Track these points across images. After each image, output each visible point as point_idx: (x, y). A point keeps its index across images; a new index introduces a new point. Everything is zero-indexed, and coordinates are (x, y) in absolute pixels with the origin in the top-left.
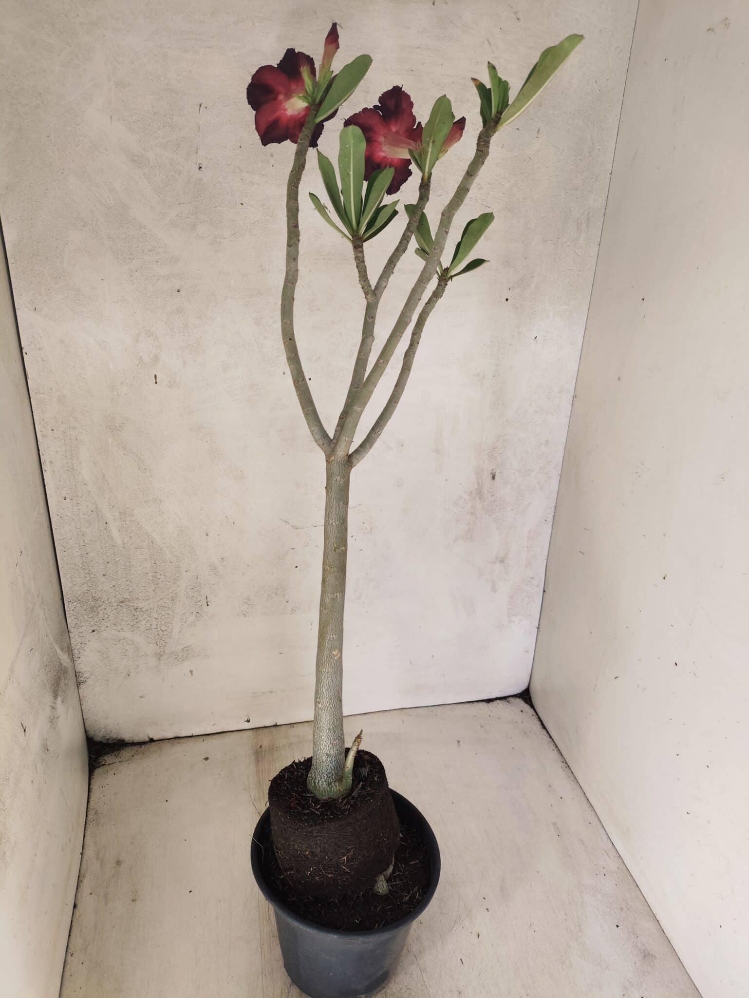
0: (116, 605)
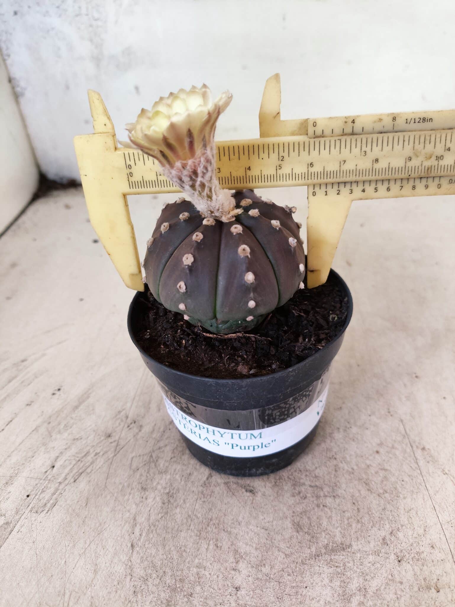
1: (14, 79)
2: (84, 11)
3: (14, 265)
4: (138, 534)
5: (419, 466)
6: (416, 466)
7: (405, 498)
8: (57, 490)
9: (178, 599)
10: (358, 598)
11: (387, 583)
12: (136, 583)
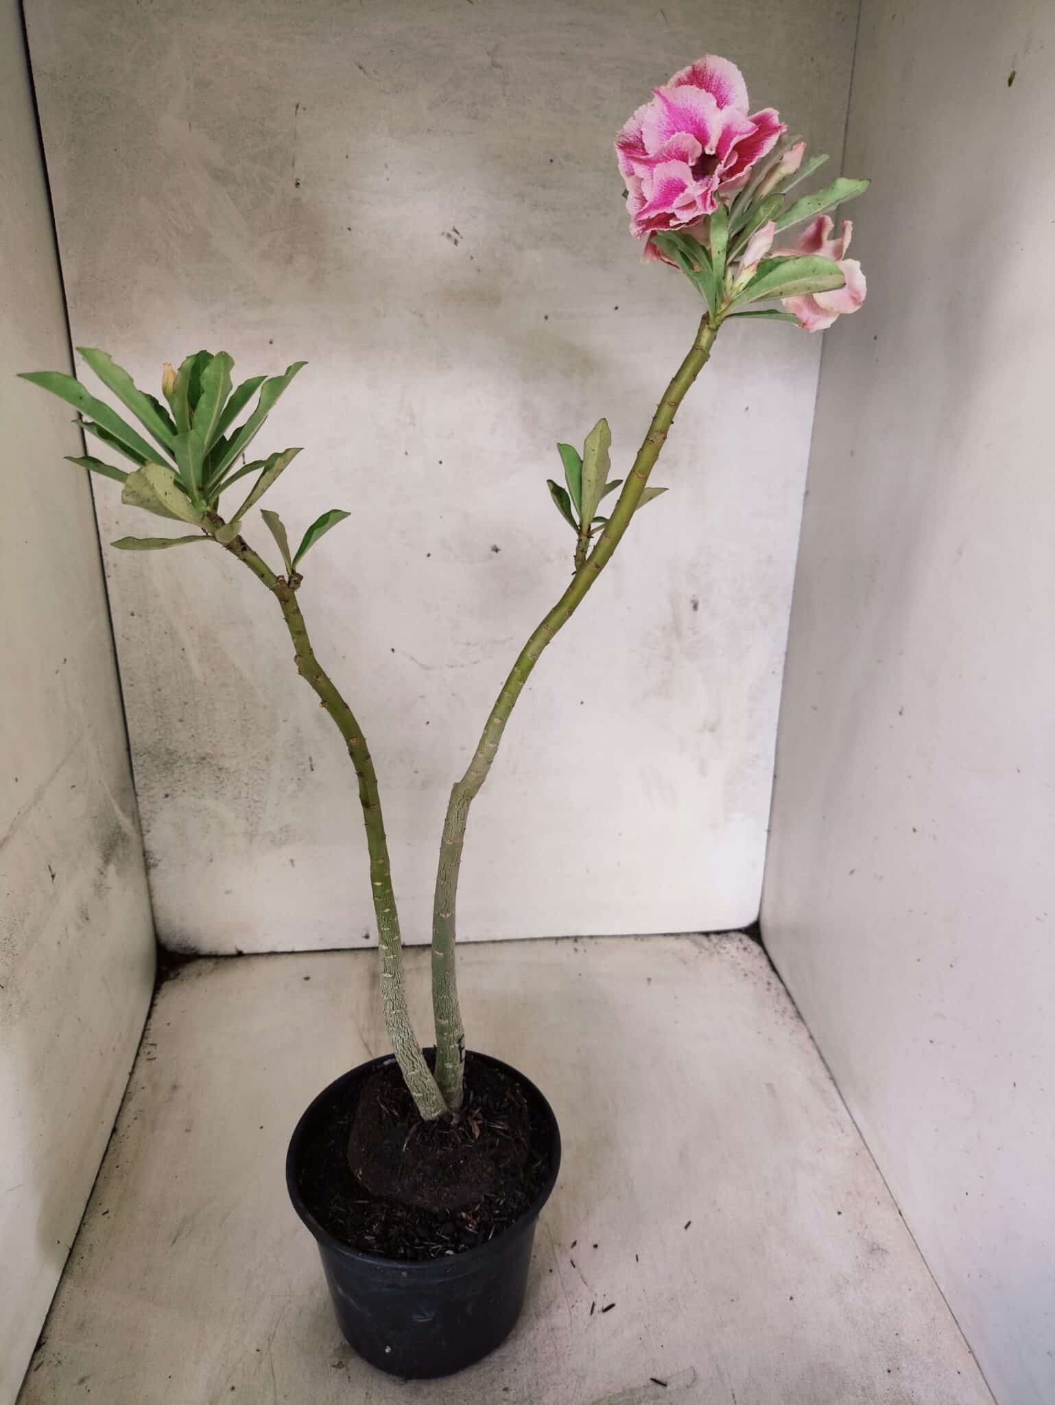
0: (195, 761)
1: (149, 851)
2: (244, 795)
3: (175, 1087)
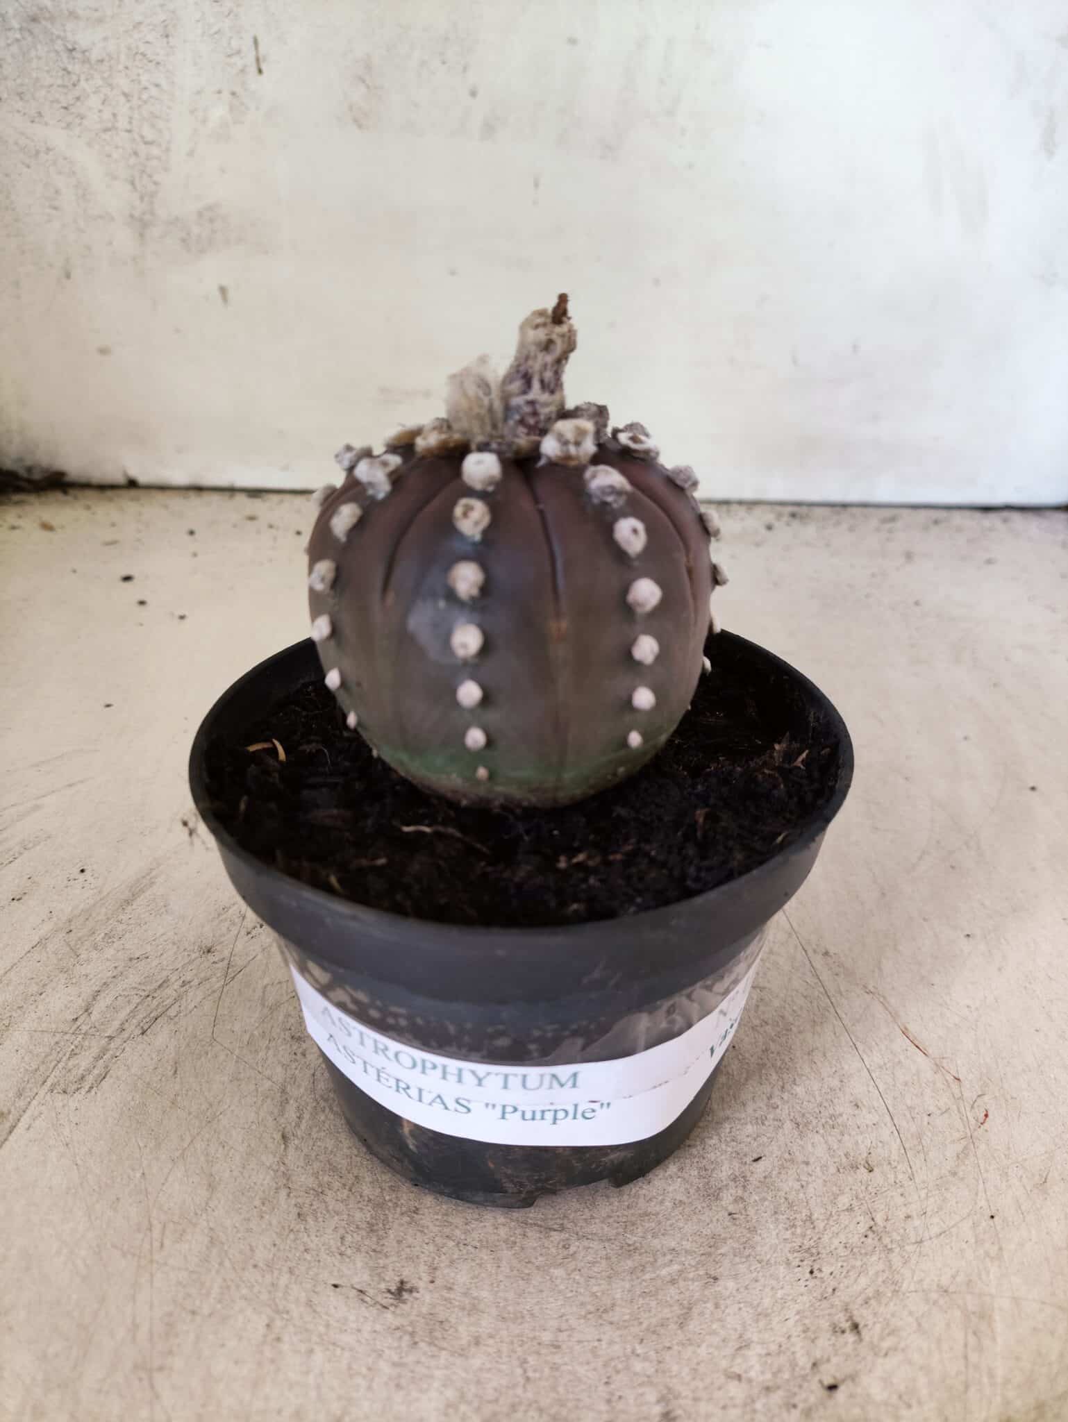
4: (294, 1116)
5: (820, 981)
6: (817, 981)
7: (800, 1032)
8: (104, 1051)
9: (390, 1219)
10: (733, 1191)
11: (782, 1165)
12: (300, 1200)
